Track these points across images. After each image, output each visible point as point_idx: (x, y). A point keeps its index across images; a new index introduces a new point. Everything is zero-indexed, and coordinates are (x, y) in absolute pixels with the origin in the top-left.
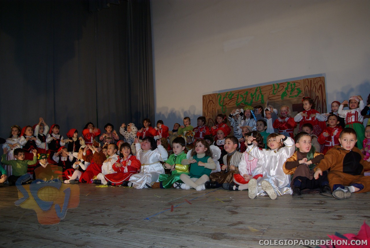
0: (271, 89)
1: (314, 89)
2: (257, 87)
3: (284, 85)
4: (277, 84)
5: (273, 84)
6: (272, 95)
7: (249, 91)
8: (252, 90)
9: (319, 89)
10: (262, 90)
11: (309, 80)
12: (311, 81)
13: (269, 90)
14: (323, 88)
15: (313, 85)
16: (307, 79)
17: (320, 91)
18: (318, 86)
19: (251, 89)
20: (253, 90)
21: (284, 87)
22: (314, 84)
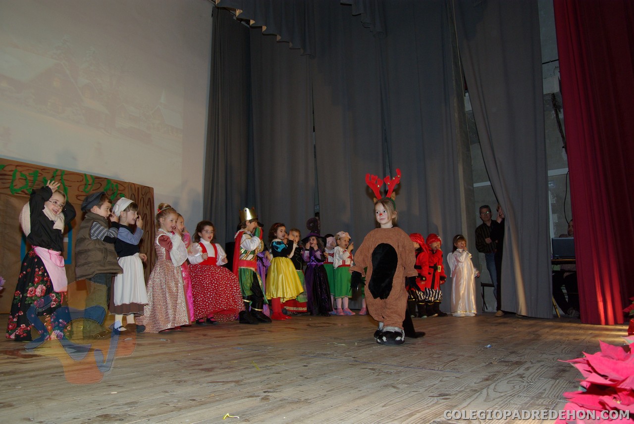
0: (81, 181)
1: (142, 202)
2: (57, 170)
3: (102, 181)
4: (91, 176)
5: (85, 175)
6: (82, 192)
7: (40, 171)
8: (46, 171)
9: (148, 205)
10: (64, 177)
11: (137, 187)
12: (138, 188)
13: (78, 181)
14: (152, 205)
15: (140, 196)
16: (134, 184)
17: (148, 207)
18: (146, 201)
19: (44, 169)
20: (48, 171)
21: (101, 185)
22: (143, 195)
